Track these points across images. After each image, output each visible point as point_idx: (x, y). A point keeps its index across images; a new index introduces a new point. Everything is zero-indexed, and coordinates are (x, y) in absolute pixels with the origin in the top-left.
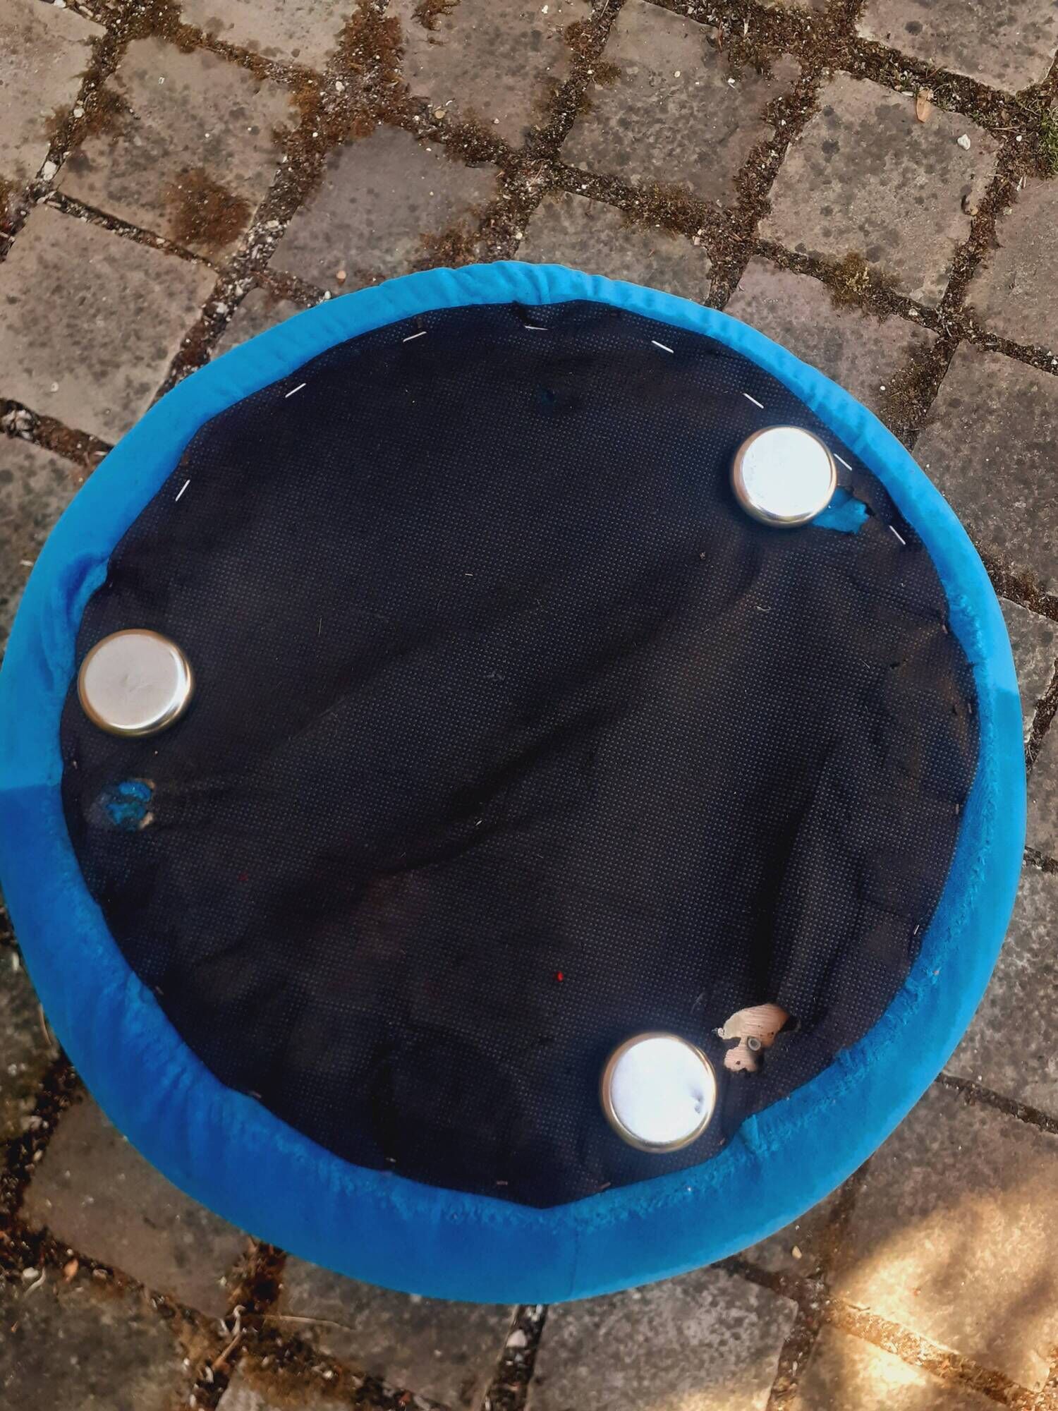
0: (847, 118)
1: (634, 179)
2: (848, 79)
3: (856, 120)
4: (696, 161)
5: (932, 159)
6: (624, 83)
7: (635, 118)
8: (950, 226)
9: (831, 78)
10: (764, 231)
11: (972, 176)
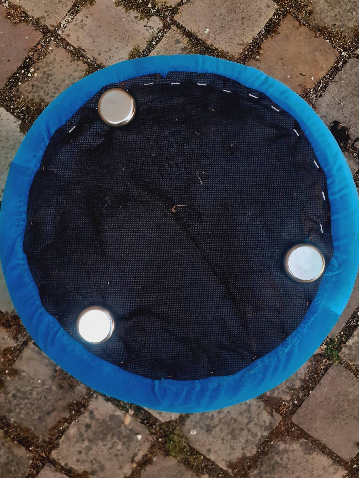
0: (97, 416)
1: (12, 420)
2: (102, 400)
3: (101, 418)
4: (37, 419)
5: (125, 440)
6: (19, 378)
7: (19, 395)
8: (125, 468)
9: (96, 398)
10: (54, 455)
11: (139, 450)
